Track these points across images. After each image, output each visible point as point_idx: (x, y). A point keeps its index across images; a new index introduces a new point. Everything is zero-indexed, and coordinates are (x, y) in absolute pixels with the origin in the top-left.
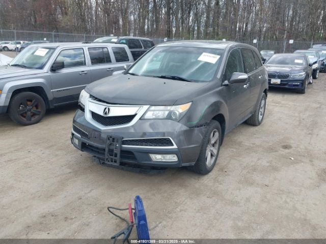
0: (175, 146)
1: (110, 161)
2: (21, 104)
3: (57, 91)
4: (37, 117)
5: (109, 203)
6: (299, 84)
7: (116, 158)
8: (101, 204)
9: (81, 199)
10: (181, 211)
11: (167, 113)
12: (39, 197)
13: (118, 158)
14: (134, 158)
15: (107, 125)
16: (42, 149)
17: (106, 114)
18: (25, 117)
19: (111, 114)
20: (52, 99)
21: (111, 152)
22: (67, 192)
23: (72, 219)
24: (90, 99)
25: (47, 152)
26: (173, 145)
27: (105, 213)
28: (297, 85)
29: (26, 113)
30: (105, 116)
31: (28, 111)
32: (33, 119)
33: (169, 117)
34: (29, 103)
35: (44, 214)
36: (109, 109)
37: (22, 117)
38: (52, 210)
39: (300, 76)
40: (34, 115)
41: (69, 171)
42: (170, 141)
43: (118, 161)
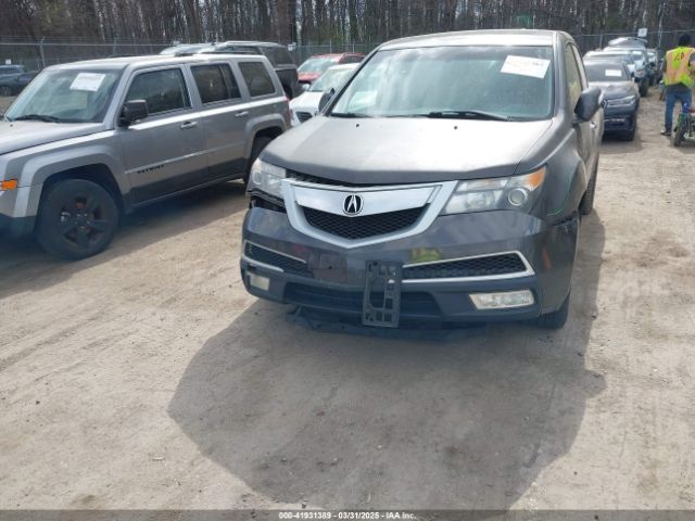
0: (529, 271)
1: (374, 318)
2: (64, 210)
3: (139, 172)
4: (99, 238)
5: (394, 416)
6: (623, 120)
7: (390, 311)
8: (376, 421)
9: (322, 414)
10: (562, 413)
11: (498, 195)
12: (222, 422)
13: (395, 311)
14: (435, 308)
15: (354, 238)
16: (152, 310)
17: (352, 209)
18: (74, 240)
19: (366, 211)
20: (127, 191)
21: (377, 297)
22: (280, 402)
23: (333, 464)
24: (292, 181)
25: (171, 315)
26: (524, 269)
27: (402, 440)
28: (622, 124)
29: (75, 230)
30: (351, 215)
31: (80, 225)
32: (93, 243)
33: (503, 205)
34: (79, 205)
35: (263, 462)
36: (358, 199)
37: (67, 241)
38: (275, 449)
39: (626, 102)
40: (92, 233)
41: (252, 352)
42: (519, 259)
43: (395, 319)
